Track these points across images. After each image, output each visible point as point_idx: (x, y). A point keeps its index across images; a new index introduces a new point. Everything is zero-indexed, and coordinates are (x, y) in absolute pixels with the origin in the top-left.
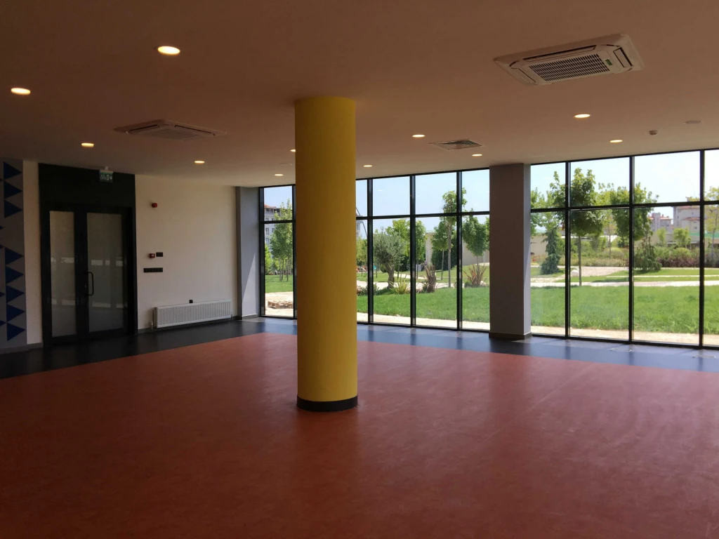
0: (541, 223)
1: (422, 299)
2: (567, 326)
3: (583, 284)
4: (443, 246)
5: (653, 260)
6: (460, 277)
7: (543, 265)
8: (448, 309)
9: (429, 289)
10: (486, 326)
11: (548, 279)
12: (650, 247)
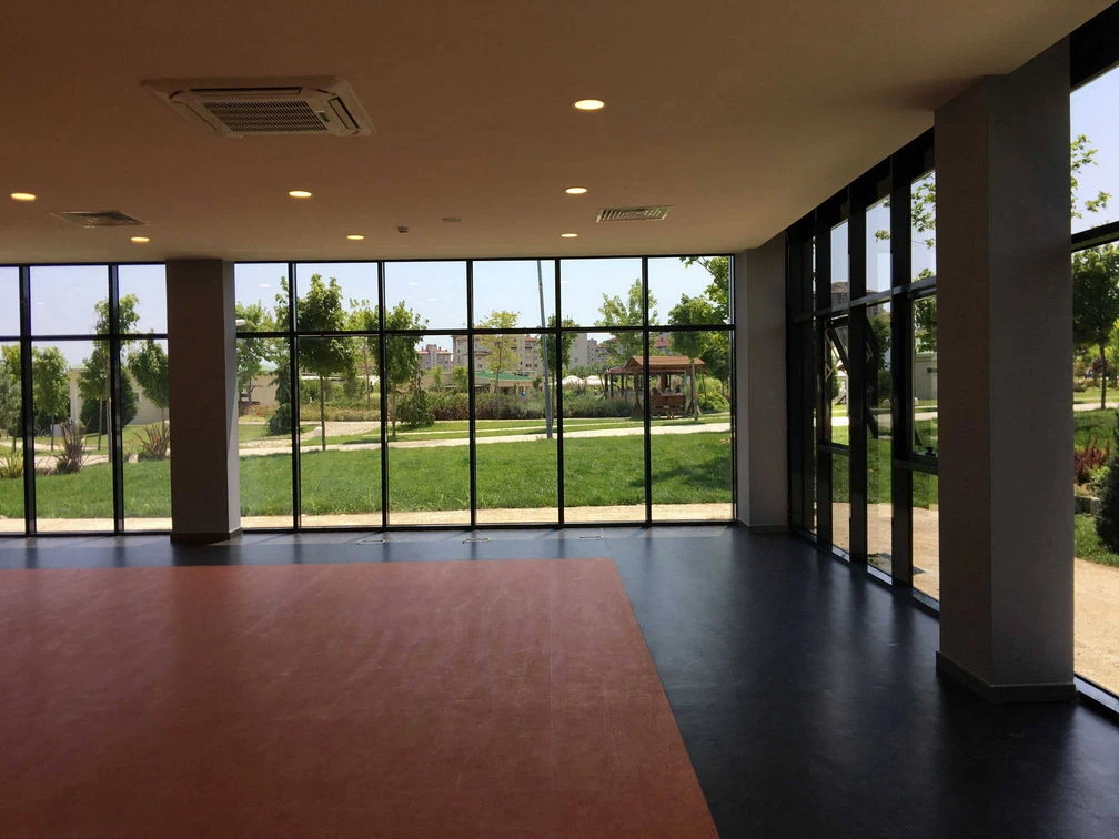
0: (268, 355)
1: (55, 487)
2: (296, 514)
3: (328, 447)
4: (101, 393)
5: (424, 410)
6: (118, 445)
7: (271, 421)
8: (101, 501)
9: (68, 467)
10: (166, 524)
11: (279, 442)
12: (420, 391)
